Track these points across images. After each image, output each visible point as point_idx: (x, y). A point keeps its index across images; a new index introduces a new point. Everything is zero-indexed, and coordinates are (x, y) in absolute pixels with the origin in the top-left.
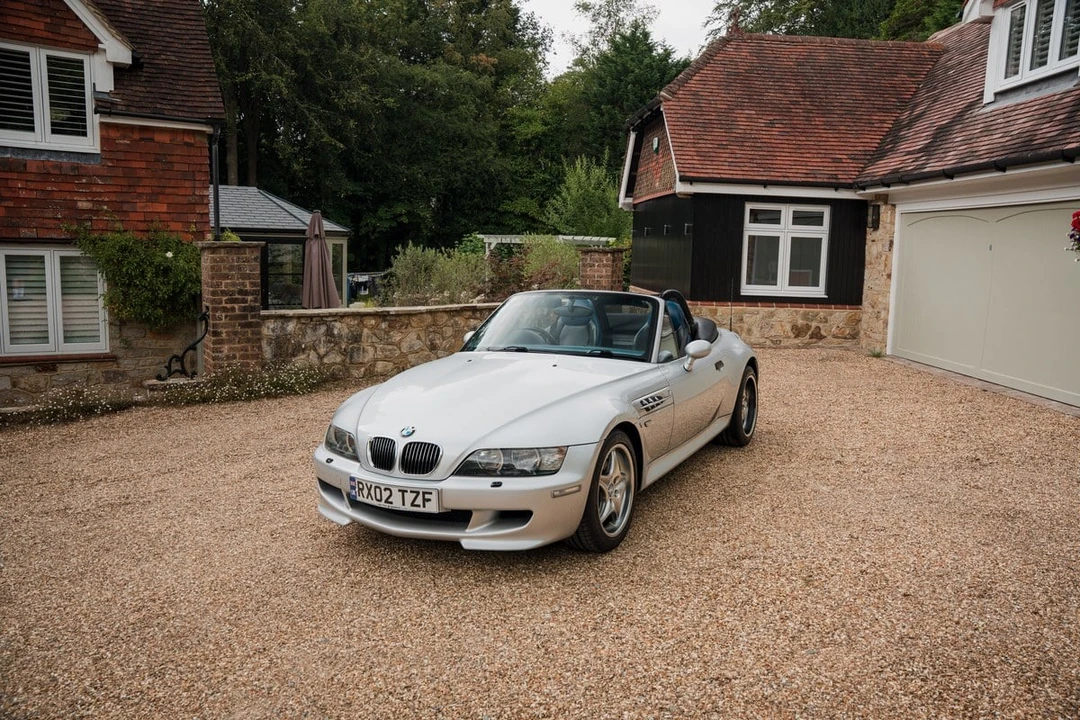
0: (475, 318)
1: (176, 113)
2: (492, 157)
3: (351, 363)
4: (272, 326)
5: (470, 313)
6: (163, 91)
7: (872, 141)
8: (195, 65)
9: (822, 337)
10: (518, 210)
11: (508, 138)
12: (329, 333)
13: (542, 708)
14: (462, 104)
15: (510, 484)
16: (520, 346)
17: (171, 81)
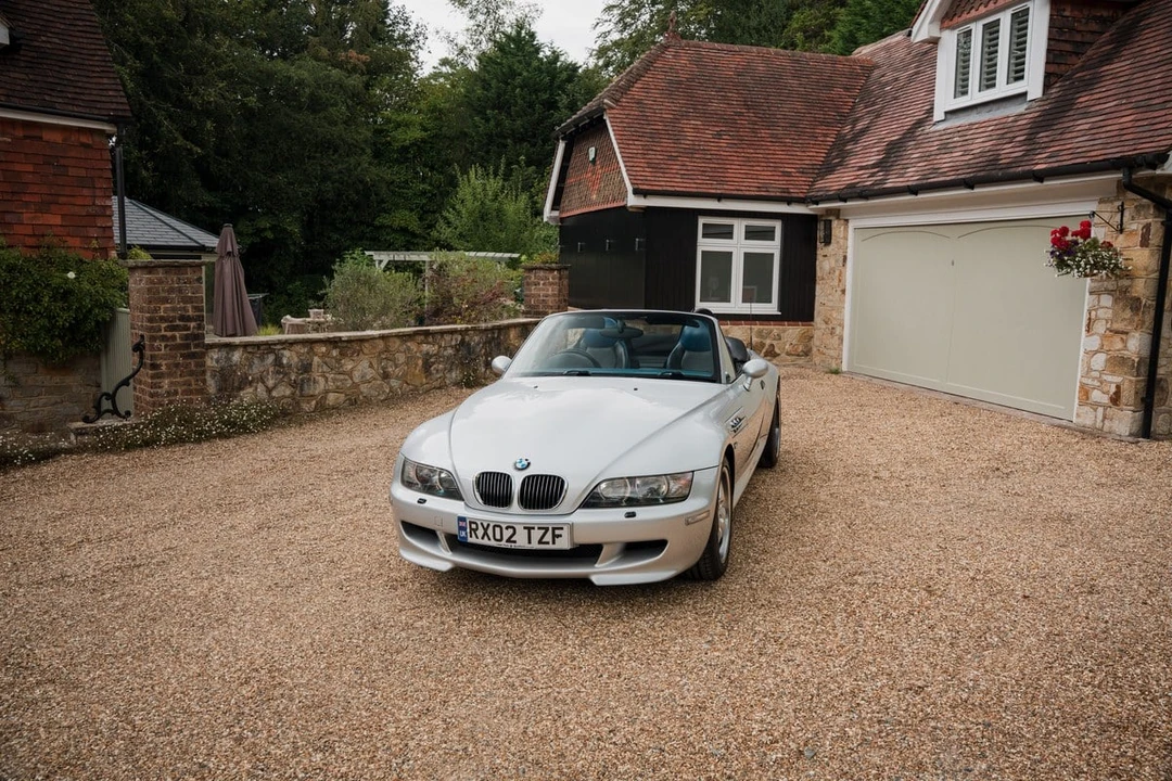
0: (428, 343)
1: (70, 108)
2: (366, 165)
3: (302, 396)
4: (215, 357)
5: (422, 337)
6: (51, 80)
7: (817, 155)
8: (85, 51)
9: (775, 355)
10: (397, 223)
11: (383, 145)
12: (278, 362)
13: (764, 734)
14: (332, 105)
15: (644, 513)
16: (582, 370)
17: (57, 69)
